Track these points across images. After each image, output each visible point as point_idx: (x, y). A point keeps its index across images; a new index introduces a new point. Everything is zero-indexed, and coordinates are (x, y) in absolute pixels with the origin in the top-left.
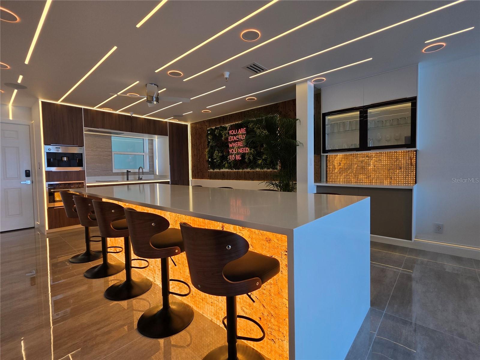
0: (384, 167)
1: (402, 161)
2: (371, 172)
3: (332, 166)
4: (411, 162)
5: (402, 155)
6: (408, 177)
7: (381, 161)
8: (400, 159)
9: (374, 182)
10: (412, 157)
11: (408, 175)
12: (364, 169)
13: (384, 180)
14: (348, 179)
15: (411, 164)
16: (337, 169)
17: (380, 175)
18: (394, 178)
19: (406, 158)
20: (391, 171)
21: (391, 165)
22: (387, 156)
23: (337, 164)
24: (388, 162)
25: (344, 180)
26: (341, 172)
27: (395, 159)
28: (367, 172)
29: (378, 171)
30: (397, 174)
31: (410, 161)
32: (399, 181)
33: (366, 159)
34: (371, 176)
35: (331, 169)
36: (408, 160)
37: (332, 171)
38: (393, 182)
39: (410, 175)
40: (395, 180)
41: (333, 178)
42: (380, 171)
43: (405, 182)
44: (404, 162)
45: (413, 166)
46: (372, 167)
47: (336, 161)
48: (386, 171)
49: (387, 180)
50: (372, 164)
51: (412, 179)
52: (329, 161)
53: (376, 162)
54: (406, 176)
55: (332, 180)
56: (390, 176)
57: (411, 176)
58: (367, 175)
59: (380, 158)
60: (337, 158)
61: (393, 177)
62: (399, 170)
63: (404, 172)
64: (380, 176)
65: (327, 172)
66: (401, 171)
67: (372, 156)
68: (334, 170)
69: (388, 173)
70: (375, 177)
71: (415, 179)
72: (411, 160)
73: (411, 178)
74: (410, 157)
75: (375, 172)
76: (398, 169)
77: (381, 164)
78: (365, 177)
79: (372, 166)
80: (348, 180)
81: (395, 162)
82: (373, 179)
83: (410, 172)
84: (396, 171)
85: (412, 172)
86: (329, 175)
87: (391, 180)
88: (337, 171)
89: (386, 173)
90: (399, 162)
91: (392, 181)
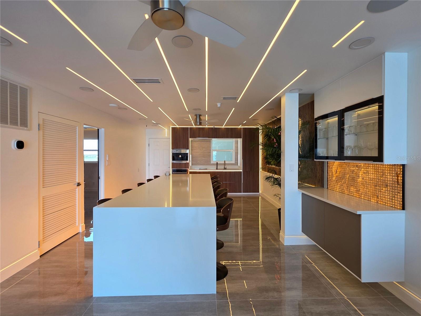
0: (371, 182)
1: (389, 177)
2: (360, 185)
3: (331, 173)
4: (398, 179)
5: (389, 169)
6: (395, 200)
7: (369, 173)
8: (386, 174)
9: (362, 198)
10: (399, 173)
11: (394, 197)
12: (354, 181)
13: (371, 198)
14: (342, 189)
15: (398, 182)
16: (334, 177)
17: (368, 190)
18: (381, 197)
19: (392, 173)
20: (377, 187)
21: (377, 180)
22: (374, 168)
23: (335, 171)
24: (374, 176)
25: (339, 189)
26: (337, 181)
27: (382, 173)
28: (356, 184)
29: (366, 185)
30: (383, 192)
31: (396, 178)
32: (385, 203)
33: (356, 169)
34: (360, 190)
35: (330, 176)
36: (395, 176)
37: (331, 178)
38: (380, 202)
39: (396, 196)
40: (382, 201)
41: (332, 186)
42: (368, 186)
43: (391, 206)
44: (390, 178)
45: (400, 185)
46: (361, 180)
47: (334, 167)
48: (373, 187)
49: (374, 198)
50: (361, 175)
51: (399, 202)
52: (329, 167)
53: (364, 174)
54: (392, 196)
55: (331, 188)
56: (376, 193)
57: (397, 198)
58: (356, 189)
59: (368, 170)
60: (334, 165)
61: (379, 195)
62: (385, 188)
63: (390, 191)
64: (368, 192)
65: (327, 179)
66: (387, 189)
67: (361, 166)
68: (333, 178)
69: (375, 190)
70: (363, 192)
71: (401, 203)
72: (398, 177)
73: (397, 200)
74: (396, 172)
75: (363, 186)
76: (384, 186)
77: (369, 178)
78: (355, 190)
79: (361, 178)
80: (342, 191)
81: (381, 177)
82: (361, 194)
83: (397, 193)
84: (383, 189)
85: (399, 193)
86: (329, 182)
87: (378, 199)
88: (334, 179)
89: (373, 189)
90: (385, 178)
91: (378, 201)
